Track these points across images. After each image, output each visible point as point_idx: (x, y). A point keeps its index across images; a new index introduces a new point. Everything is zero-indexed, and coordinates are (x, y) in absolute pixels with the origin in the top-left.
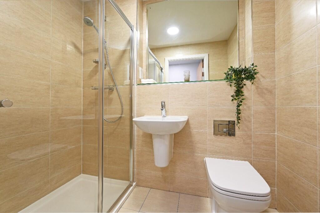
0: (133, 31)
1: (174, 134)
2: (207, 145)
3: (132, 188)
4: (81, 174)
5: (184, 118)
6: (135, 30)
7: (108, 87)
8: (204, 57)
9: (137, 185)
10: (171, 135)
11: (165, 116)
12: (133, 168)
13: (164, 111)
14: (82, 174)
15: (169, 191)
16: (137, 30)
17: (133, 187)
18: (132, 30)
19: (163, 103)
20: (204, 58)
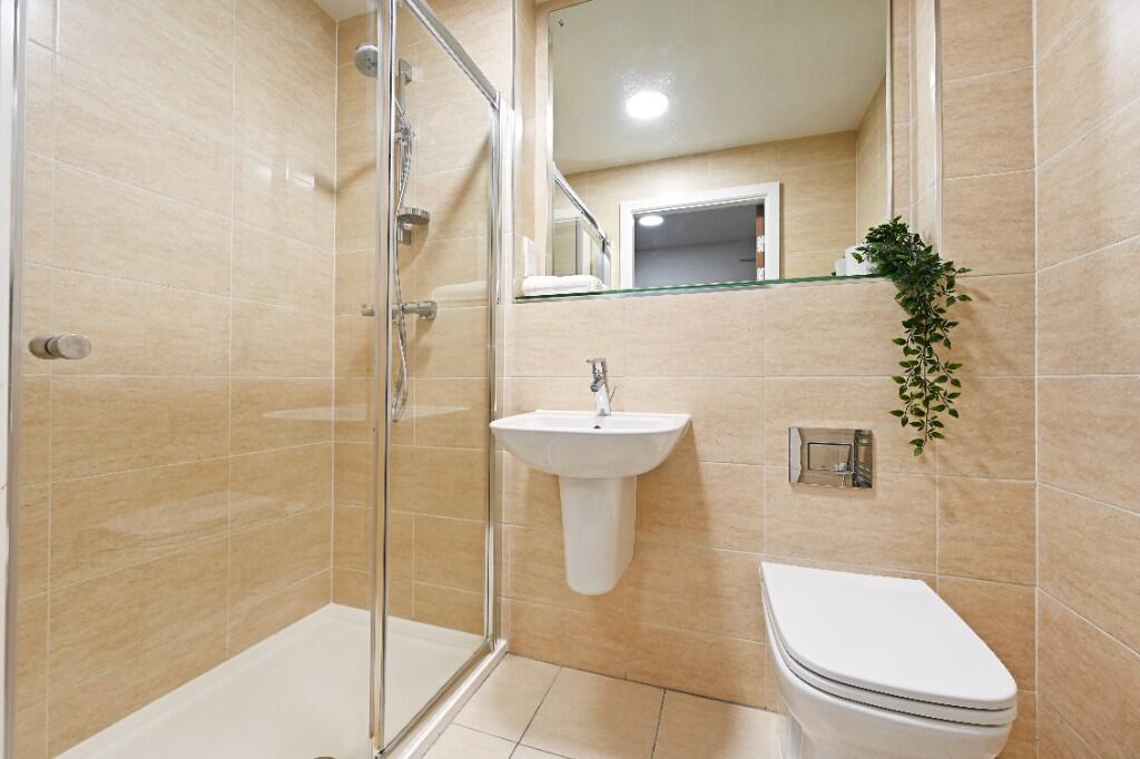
0: (499, 112)
1: (638, 476)
2: (762, 517)
3: (490, 658)
4: (328, 603)
5: (673, 421)
6: (504, 106)
7: (415, 306)
8: (766, 195)
9: (512, 651)
10: (626, 480)
11: (607, 412)
12: (497, 594)
13: (601, 395)
14: (332, 606)
15: (626, 679)
16: (513, 108)
17: (495, 654)
18: (493, 105)
19: (599, 367)
20: (763, 200)
